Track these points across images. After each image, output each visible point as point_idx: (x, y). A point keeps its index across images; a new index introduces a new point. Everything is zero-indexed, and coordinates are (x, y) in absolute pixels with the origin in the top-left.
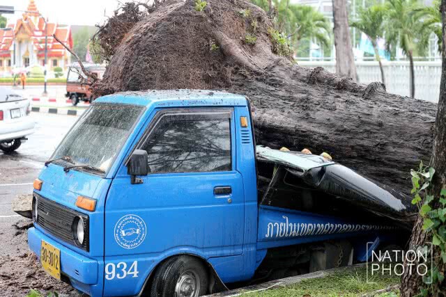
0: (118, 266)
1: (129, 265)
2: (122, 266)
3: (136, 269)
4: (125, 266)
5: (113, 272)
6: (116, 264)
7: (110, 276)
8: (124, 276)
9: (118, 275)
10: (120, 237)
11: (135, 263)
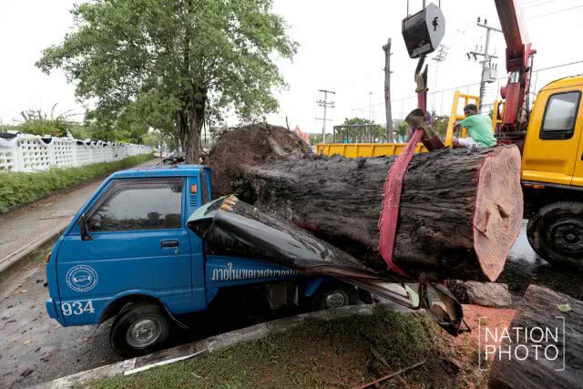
0: (74, 305)
1: (84, 304)
2: (77, 305)
3: (91, 307)
4: (80, 305)
5: (70, 309)
6: (71, 304)
7: (68, 313)
8: (81, 312)
9: (75, 312)
10: (72, 283)
11: (90, 302)
